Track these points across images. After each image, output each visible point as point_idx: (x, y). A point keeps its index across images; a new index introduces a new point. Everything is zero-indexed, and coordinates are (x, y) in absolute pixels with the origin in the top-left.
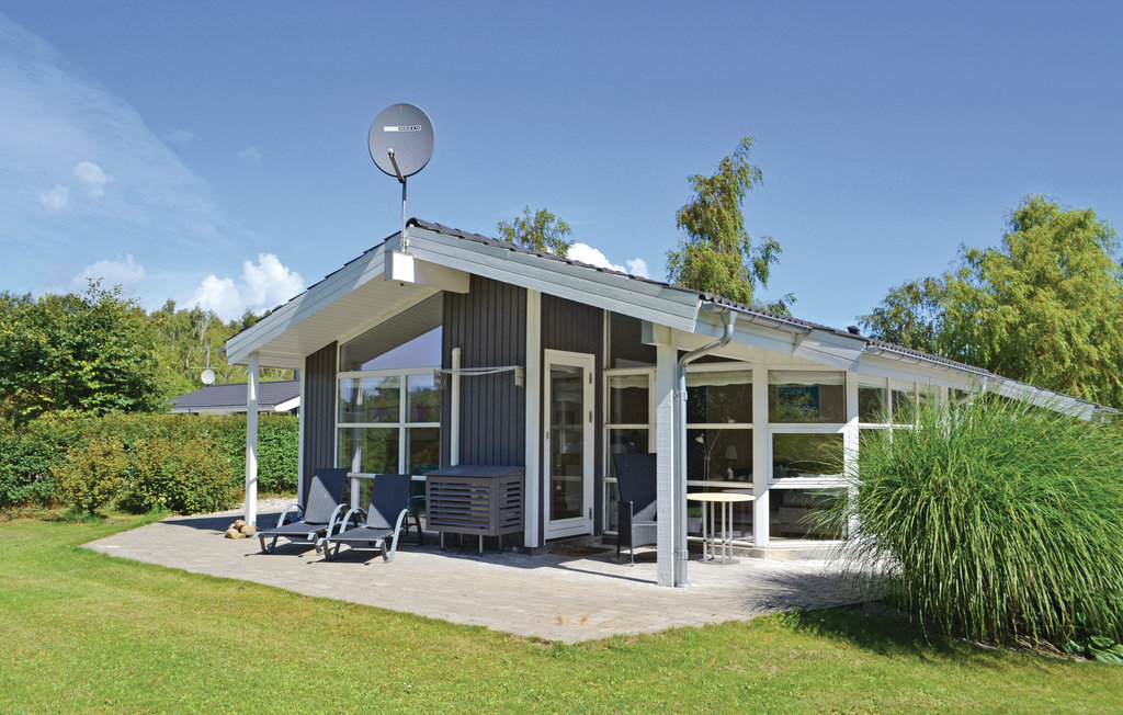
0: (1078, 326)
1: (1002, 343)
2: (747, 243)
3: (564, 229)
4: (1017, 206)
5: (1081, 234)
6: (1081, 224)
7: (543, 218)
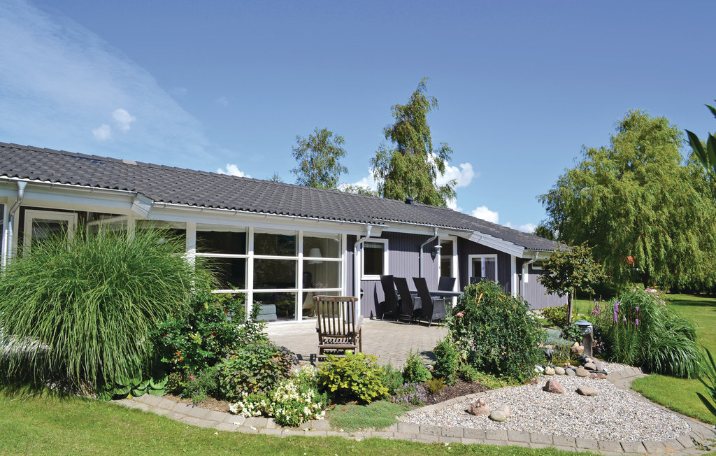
0: (643, 197)
1: (599, 211)
2: (430, 147)
3: (340, 140)
4: (622, 118)
5: (658, 134)
6: (659, 127)
7: (325, 135)
